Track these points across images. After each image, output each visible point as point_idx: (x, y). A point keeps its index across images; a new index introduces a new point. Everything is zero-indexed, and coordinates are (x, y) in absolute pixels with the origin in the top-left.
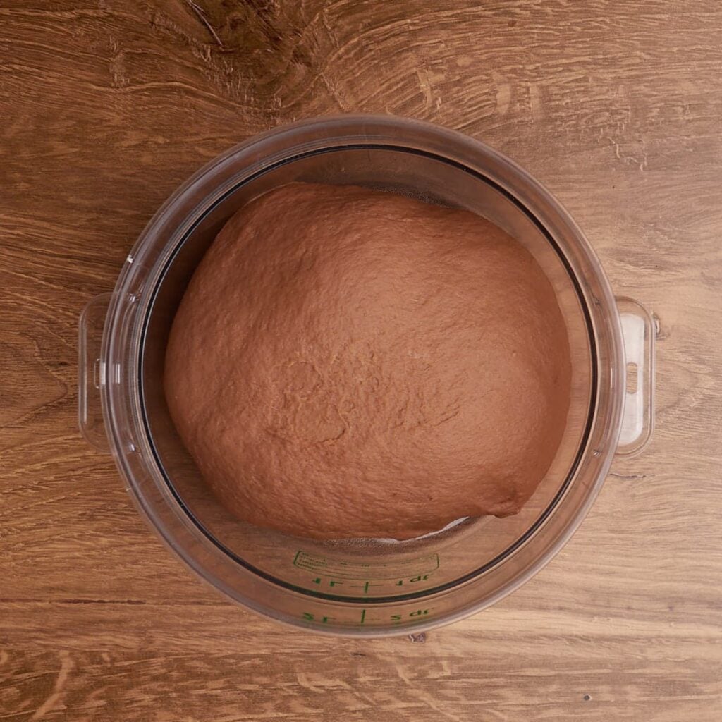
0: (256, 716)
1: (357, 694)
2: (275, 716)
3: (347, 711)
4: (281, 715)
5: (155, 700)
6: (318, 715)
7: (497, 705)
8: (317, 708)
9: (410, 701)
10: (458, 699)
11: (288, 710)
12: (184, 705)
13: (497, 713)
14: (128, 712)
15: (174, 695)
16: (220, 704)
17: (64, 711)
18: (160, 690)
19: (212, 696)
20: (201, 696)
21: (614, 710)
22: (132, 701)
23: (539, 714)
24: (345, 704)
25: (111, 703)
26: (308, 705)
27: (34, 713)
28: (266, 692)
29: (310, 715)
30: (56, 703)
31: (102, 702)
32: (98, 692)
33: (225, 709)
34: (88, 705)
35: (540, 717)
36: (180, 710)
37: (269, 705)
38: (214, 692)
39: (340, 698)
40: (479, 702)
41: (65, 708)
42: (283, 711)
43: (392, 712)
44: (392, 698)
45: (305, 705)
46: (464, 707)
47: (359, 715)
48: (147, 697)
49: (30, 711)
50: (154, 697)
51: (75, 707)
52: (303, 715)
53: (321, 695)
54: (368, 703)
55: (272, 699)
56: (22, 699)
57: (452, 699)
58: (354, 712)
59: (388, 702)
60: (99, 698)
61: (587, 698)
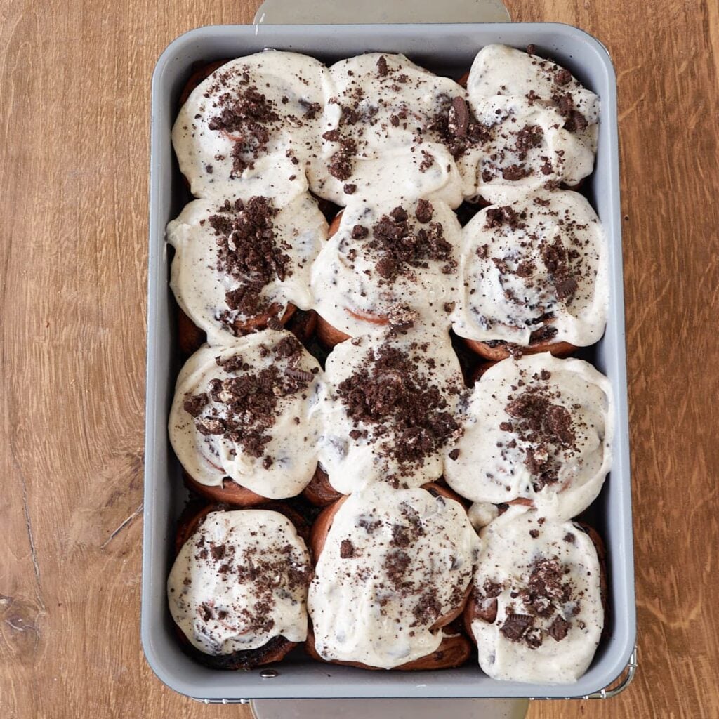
0: (655, 455)
1: (634, 381)
2: (653, 441)
3: (646, 388)
4: (652, 436)
5: (647, 530)
6: (651, 409)
7: (636, 281)
8: (645, 410)
9: (637, 342)
10: (633, 308)
11: (648, 432)
12: (650, 508)
13: (642, 281)
14: (657, 551)
15: (643, 516)
16: (647, 482)
17: (659, 599)
18: (639, 526)
19: (642, 488)
20: (642, 496)
21: (634, 200)
22: (649, 548)
23: (640, 251)
24: (642, 390)
25: (651, 564)
26: (644, 416)
27: (663, 623)
28: (636, 447)
29: (651, 416)
30: (654, 606)
31: (651, 570)
32: (644, 574)
33: (651, 478)
34: (654, 581)
35: (642, 251)
36: (654, 512)
37: (646, 446)
38: (639, 486)
39: (637, 393)
40: (634, 294)
41: (657, 599)
42: (650, 435)
43: (646, 355)
44: (635, 356)
45: (645, 419)
46: (639, 304)
47: (649, 380)
48: (645, 536)
49: (661, 625)
50: (645, 531)
51: (656, 591)
52: (651, 420)
53: (636, 407)
54: (640, 373)
55: (641, 444)
56: (652, 632)
57: (633, 313)
58: (647, 383)
59: (639, 359)
60: (648, 572)
61: (627, 218)
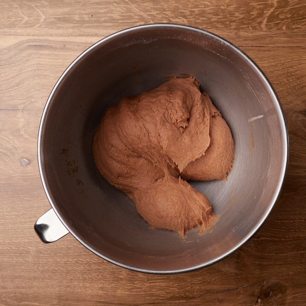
0: (201, 9)
1: (167, 17)
2: (195, 9)
3: (171, 11)
4: (193, 9)
5: (234, 14)
6: (180, 9)
7: (122, 13)
8: (181, 12)
9: (150, 14)
10: (134, 15)
11: (190, 11)
12: (225, 13)
13: (122, 11)
14: (243, 10)
15: (228, 16)
16: (213, 13)
17: (264, 10)
18: (233, 18)
19: (216, 16)
20: (219, 16)
21: (83, 12)
22: (242, 14)
23: (108, 10)
24: (172, 13)
25: (249, 13)
26: (183, 13)
27: (274, 10)
28: (198, 17)
29: (183, 9)
30: (267, 13)
31: (252, 13)
32: (253, 17)
33: (211, 11)
34: (257, 12)
35: (107, 9)
36: (226, 11)
37: (197, 13)
38: (215, 17)
39: (173, 15)
40: (128, 14)
41: (264, 11)
42: (192, 11)
43: (156, 10)
44: (156, 15)
45: (185, 13)
46: (132, 12)
47: (167, 10)
48: (237, 15)
49: (276, 10)
50: (235, 15)
51: (261, 12)
52: (185, 9)
53: (180, 16)
54: (164, 14)
55: (196, 15)
56: (278, 14)
57: (136, 15)
58: (168, 11)
59: (157, 14)
60: (253, 15)
61: (92, 16)
